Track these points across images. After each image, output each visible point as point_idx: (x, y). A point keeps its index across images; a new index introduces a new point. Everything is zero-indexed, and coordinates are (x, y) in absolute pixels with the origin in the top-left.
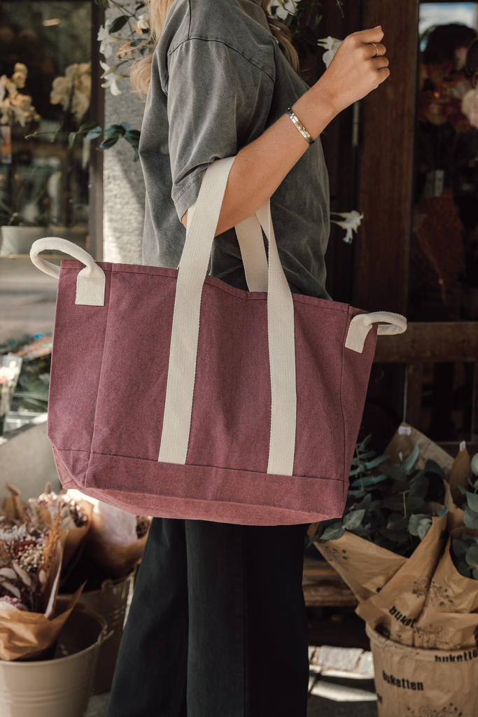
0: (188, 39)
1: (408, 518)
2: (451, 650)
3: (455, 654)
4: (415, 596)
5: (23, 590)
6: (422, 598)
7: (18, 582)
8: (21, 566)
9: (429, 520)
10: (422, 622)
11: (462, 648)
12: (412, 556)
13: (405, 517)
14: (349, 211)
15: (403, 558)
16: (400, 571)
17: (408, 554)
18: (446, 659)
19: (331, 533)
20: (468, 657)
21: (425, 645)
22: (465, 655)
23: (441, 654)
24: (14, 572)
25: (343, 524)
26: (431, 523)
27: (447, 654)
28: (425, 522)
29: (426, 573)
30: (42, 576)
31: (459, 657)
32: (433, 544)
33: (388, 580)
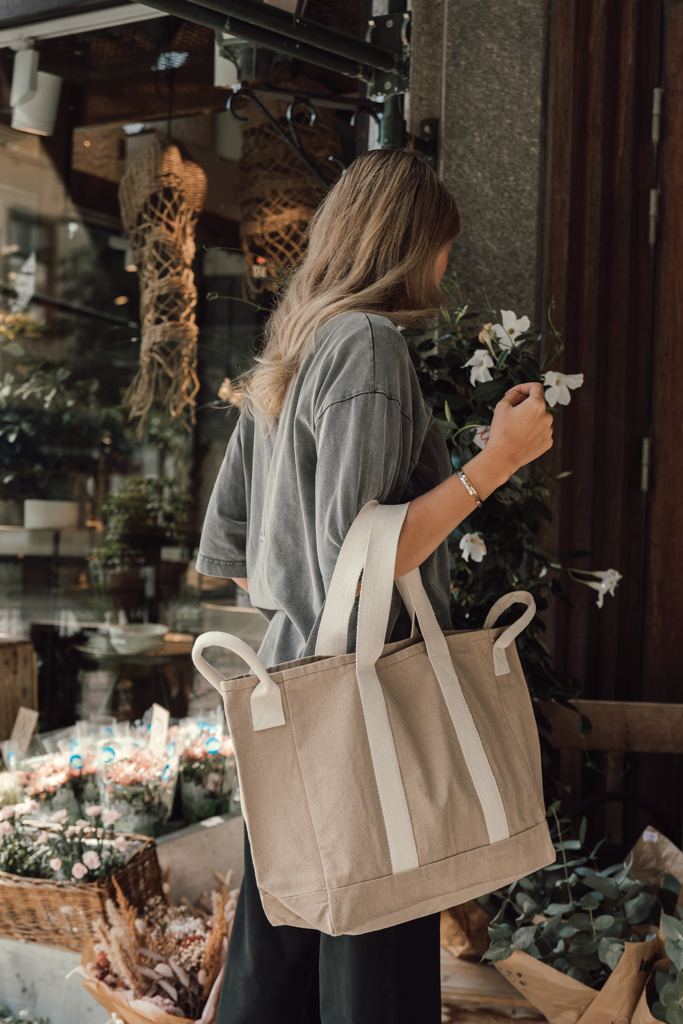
1: (599, 941)
5: (181, 991)
7: (174, 981)
8: (178, 963)
9: (620, 946)
12: (604, 988)
13: (595, 940)
14: (605, 569)
15: (592, 990)
16: (591, 1006)
17: (598, 987)
19: (497, 952)
24: (170, 970)
25: (512, 943)
26: (623, 950)
28: (616, 947)
29: (625, 1011)
30: (201, 976)
32: (630, 976)
33: (580, 1016)
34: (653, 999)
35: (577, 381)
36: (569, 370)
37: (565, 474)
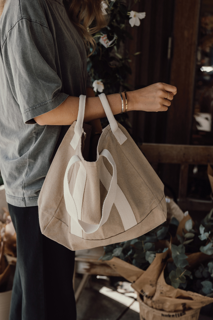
0: (22, 19)
1: (146, 252)
2: (170, 312)
3: (171, 314)
4: (151, 287)
6: (154, 288)
10: (154, 299)
11: (175, 311)
13: (144, 252)
15: (143, 270)
16: (142, 275)
17: (145, 269)
18: (166, 316)
19: (107, 257)
20: (177, 316)
21: (158, 308)
22: (176, 315)
23: (165, 313)
25: (113, 254)
26: (155, 256)
27: (167, 314)
28: (153, 255)
29: (155, 277)
31: (173, 316)
32: (157, 265)
33: (138, 278)
34: (166, 277)
35: (142, 15)
36: (139, 11)
37: (137, 53)
